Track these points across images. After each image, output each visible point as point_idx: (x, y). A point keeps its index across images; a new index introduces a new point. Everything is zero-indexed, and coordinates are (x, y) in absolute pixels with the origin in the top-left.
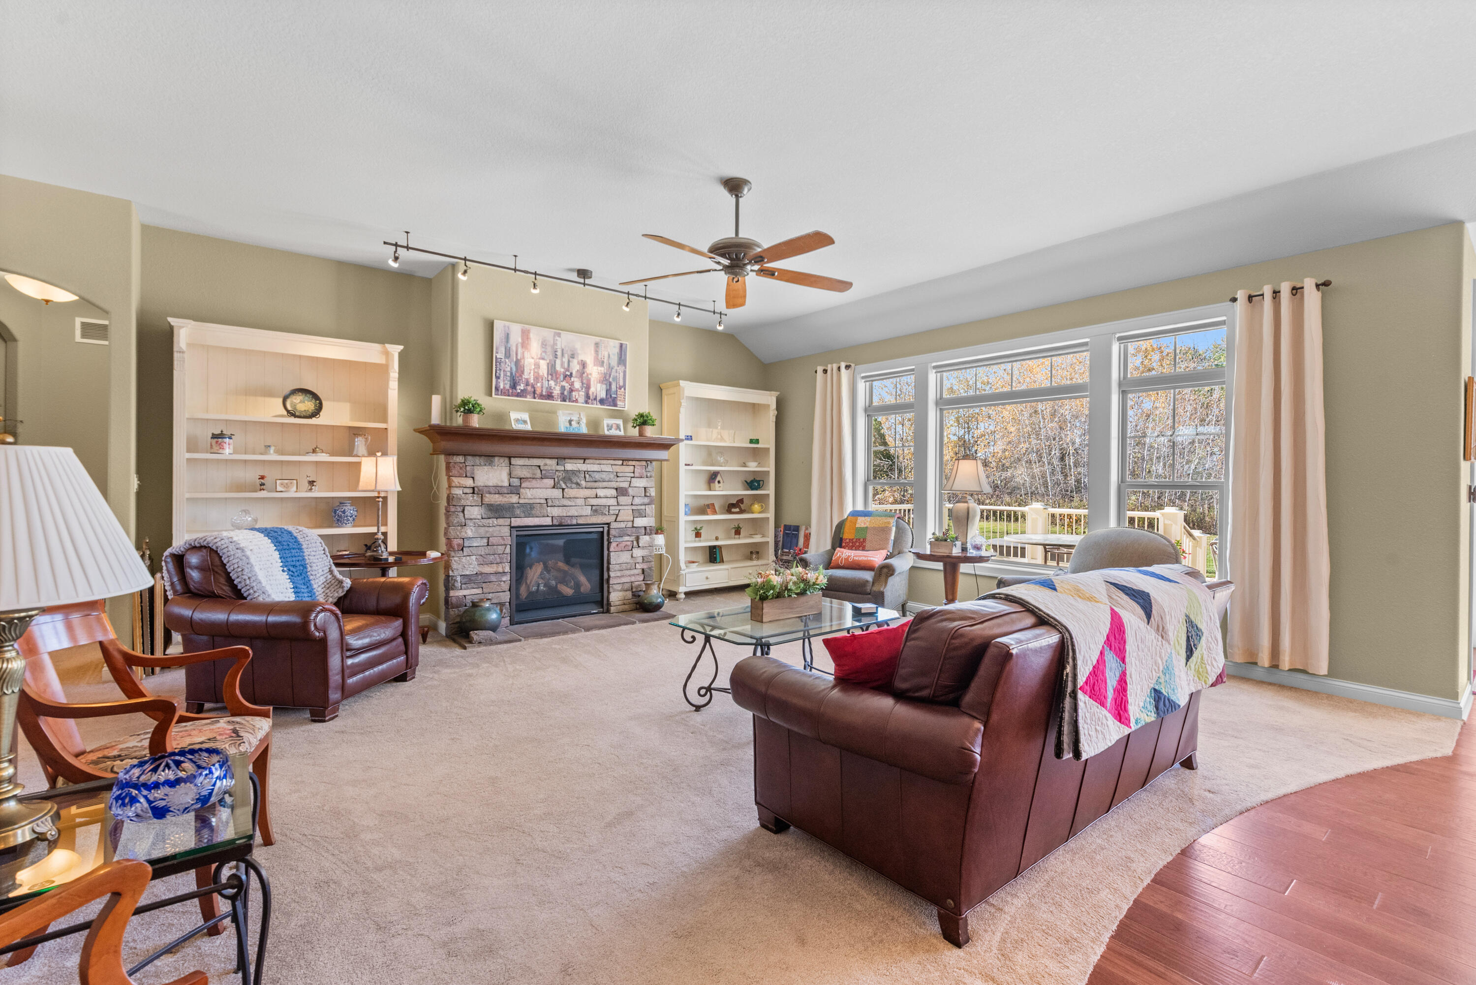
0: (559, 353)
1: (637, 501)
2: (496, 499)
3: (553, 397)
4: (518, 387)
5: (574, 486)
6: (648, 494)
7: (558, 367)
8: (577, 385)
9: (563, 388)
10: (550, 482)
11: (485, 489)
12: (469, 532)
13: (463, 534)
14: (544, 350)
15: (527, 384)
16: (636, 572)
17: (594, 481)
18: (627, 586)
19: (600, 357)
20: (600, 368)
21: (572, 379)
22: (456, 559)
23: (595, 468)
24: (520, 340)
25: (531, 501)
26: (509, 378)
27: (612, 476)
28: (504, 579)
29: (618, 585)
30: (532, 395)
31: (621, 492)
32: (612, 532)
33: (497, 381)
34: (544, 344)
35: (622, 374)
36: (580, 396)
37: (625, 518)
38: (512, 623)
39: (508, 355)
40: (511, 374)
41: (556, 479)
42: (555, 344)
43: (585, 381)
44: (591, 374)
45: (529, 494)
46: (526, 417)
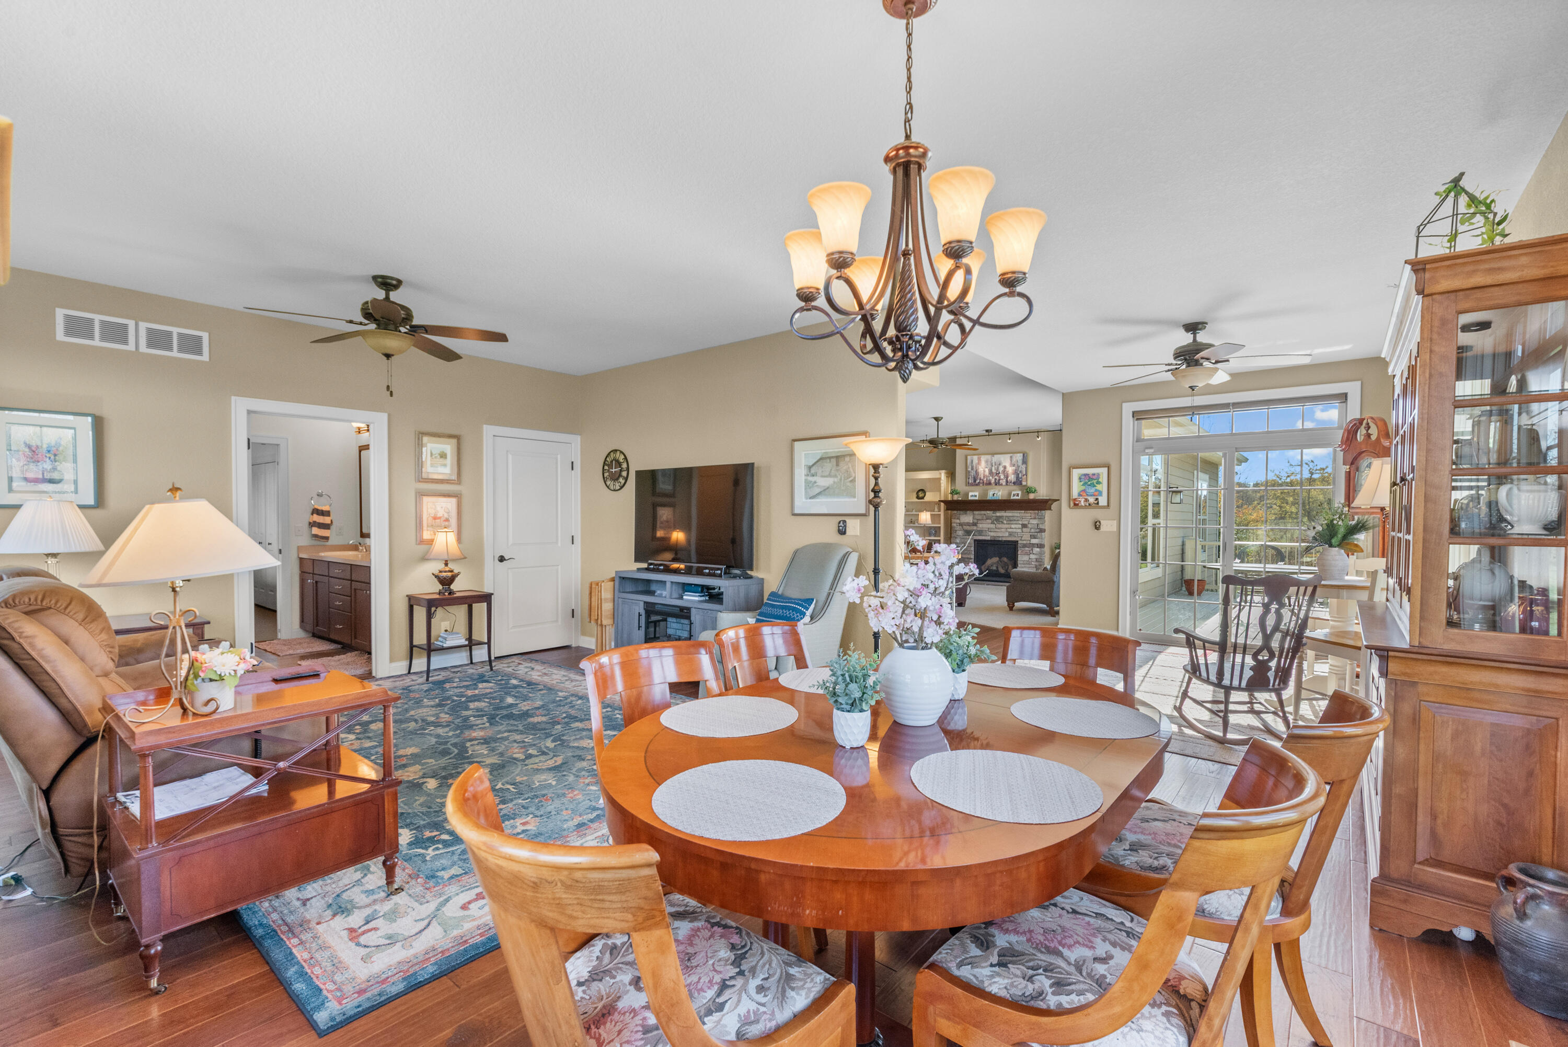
0: (994, 465)
1: (1032, 531)
2: (968, 528)
3: (991, 484)
4: (977, 482)
5: (1001, 523)
7: (994, 471)
8: (1002, 477)
9: (996, 479)
10: (989, 521)
11: (964, 524)
14: (987, 464)
15: (980, 480)
17: (1010, 520)
19: (1013, 462)
20: (1013, 468)
21: (1000, 475)
23: (1011, 515)
24: (977, 462)
25: (982, 530)
26: (973, 479)
27: (1019, 519)
30: (982, 484)
31: (1024, 526)
32: (1019, 545)
33: (969, 480)
34: (987, 462)
35: (1025, 469)
36: (1003, 482)
37: (1026, 539)
39: (973, 469)
40: (974, 476)
41: (993, 520)
42: (992, 461)
43: (1006, 475)
44: (1008, 471)
45: (981, 526)
46: (977, 494)
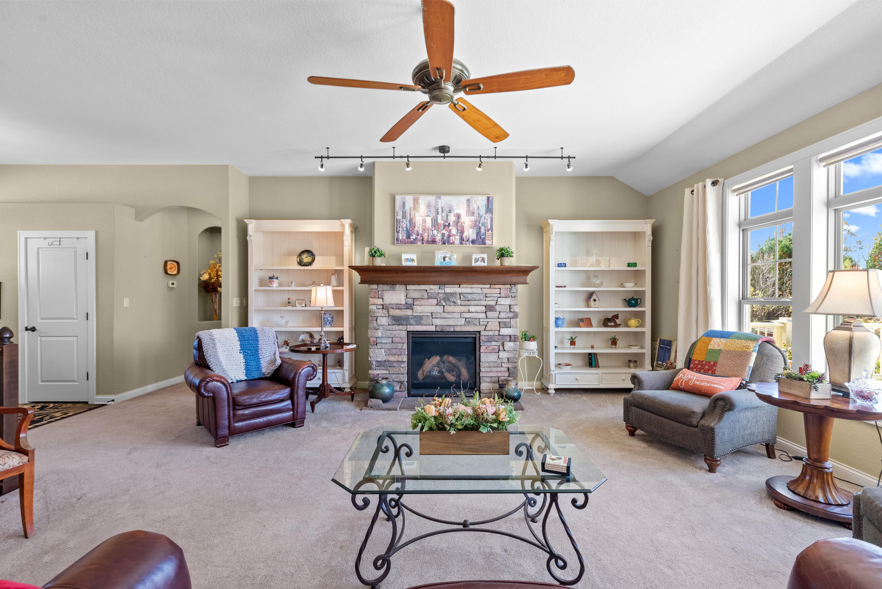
0: (440, 211)
1: (502, 315)
2: (397, 313)
3: (436, 242)
4: (412, 237)
5: (452, 304)
6: (512, 310)
7: (440, 221)
8: (454, 231)
9: (443, 235)
10: (434, 301)
11: (390, 306)
12: (379, 334)
13: (376, 334)
14: (429, 210)
15: (418, 235)
16: (502, 369)
17: (466, 300)
18: (494, 379)
19: (471, 209)
20: (471, 218)
21: (450, 228)
22: (372, 350)
23: (468, 290)
24: (412, 205)
25: (421, 314)
26: (405, 232)
27: (481, 297)
28: (403, 366)
29: (487, 378)
30: (421, 242)
31: (489, 308)
32: (482, 338)
33: (397, 234)
34: (429, 206)
35: (489, 220)
36: (456, 239)
37: (493, 328)
38: (409, 395)
39: (404, 216)
40: (407, 229)
41: (439, 299)
42: (437, 204)
43: (459, 228)
44: (464, 223)
45: (420, 309)
46: (414, 257)
